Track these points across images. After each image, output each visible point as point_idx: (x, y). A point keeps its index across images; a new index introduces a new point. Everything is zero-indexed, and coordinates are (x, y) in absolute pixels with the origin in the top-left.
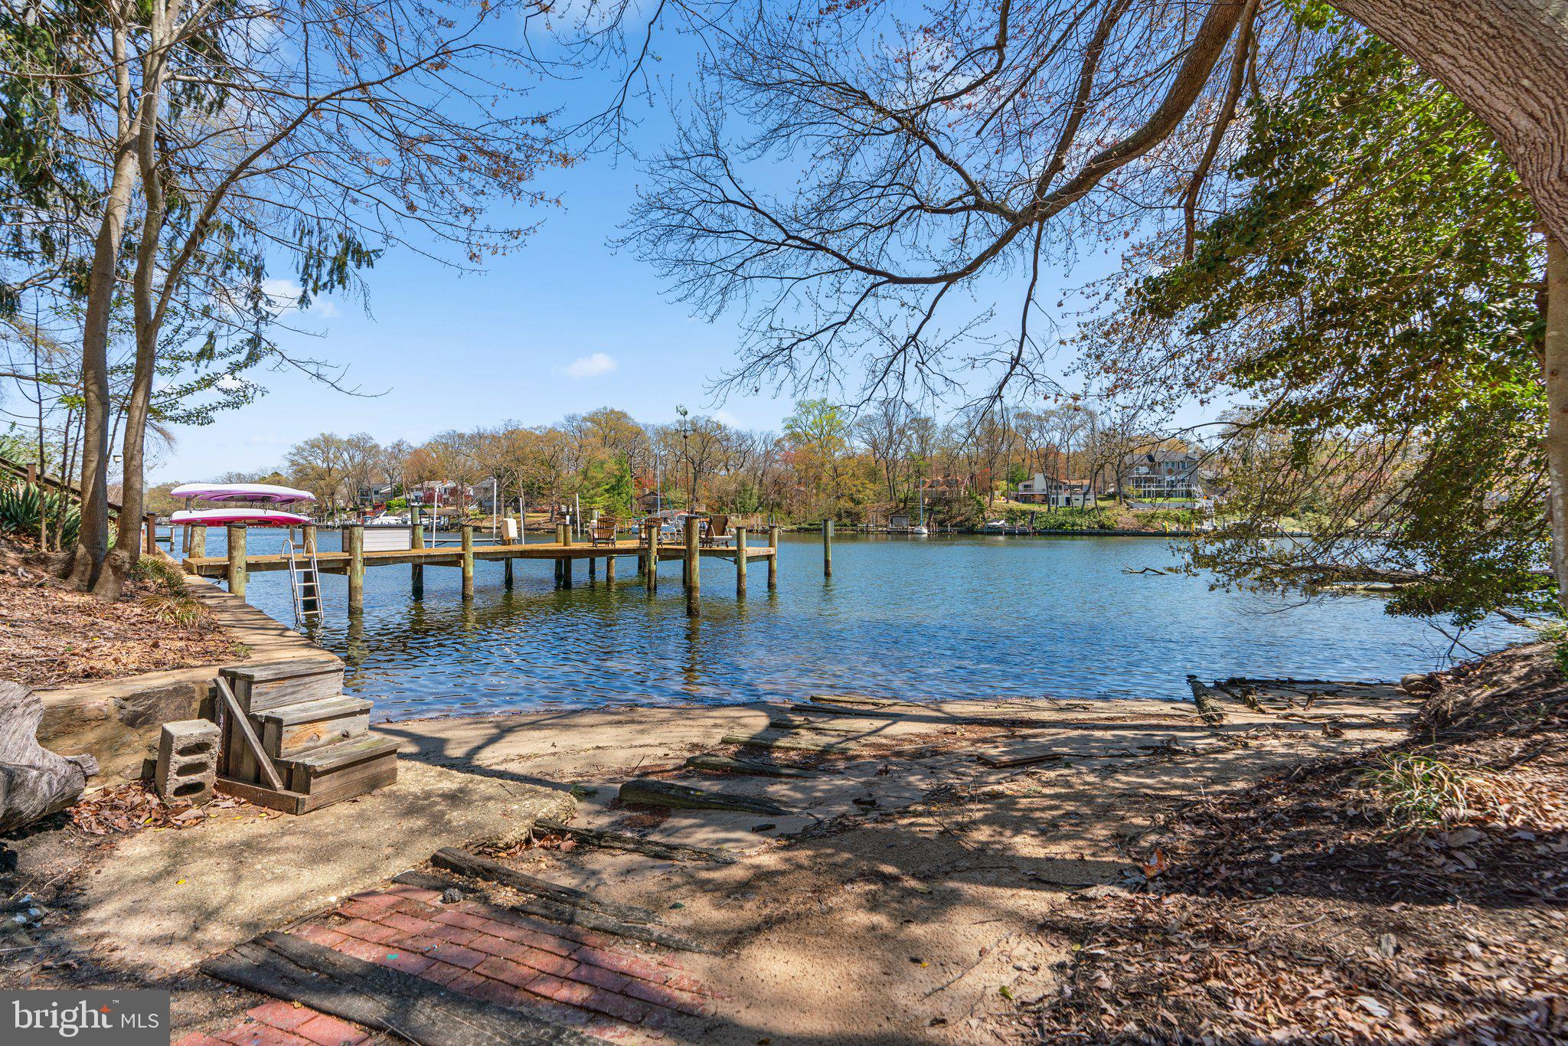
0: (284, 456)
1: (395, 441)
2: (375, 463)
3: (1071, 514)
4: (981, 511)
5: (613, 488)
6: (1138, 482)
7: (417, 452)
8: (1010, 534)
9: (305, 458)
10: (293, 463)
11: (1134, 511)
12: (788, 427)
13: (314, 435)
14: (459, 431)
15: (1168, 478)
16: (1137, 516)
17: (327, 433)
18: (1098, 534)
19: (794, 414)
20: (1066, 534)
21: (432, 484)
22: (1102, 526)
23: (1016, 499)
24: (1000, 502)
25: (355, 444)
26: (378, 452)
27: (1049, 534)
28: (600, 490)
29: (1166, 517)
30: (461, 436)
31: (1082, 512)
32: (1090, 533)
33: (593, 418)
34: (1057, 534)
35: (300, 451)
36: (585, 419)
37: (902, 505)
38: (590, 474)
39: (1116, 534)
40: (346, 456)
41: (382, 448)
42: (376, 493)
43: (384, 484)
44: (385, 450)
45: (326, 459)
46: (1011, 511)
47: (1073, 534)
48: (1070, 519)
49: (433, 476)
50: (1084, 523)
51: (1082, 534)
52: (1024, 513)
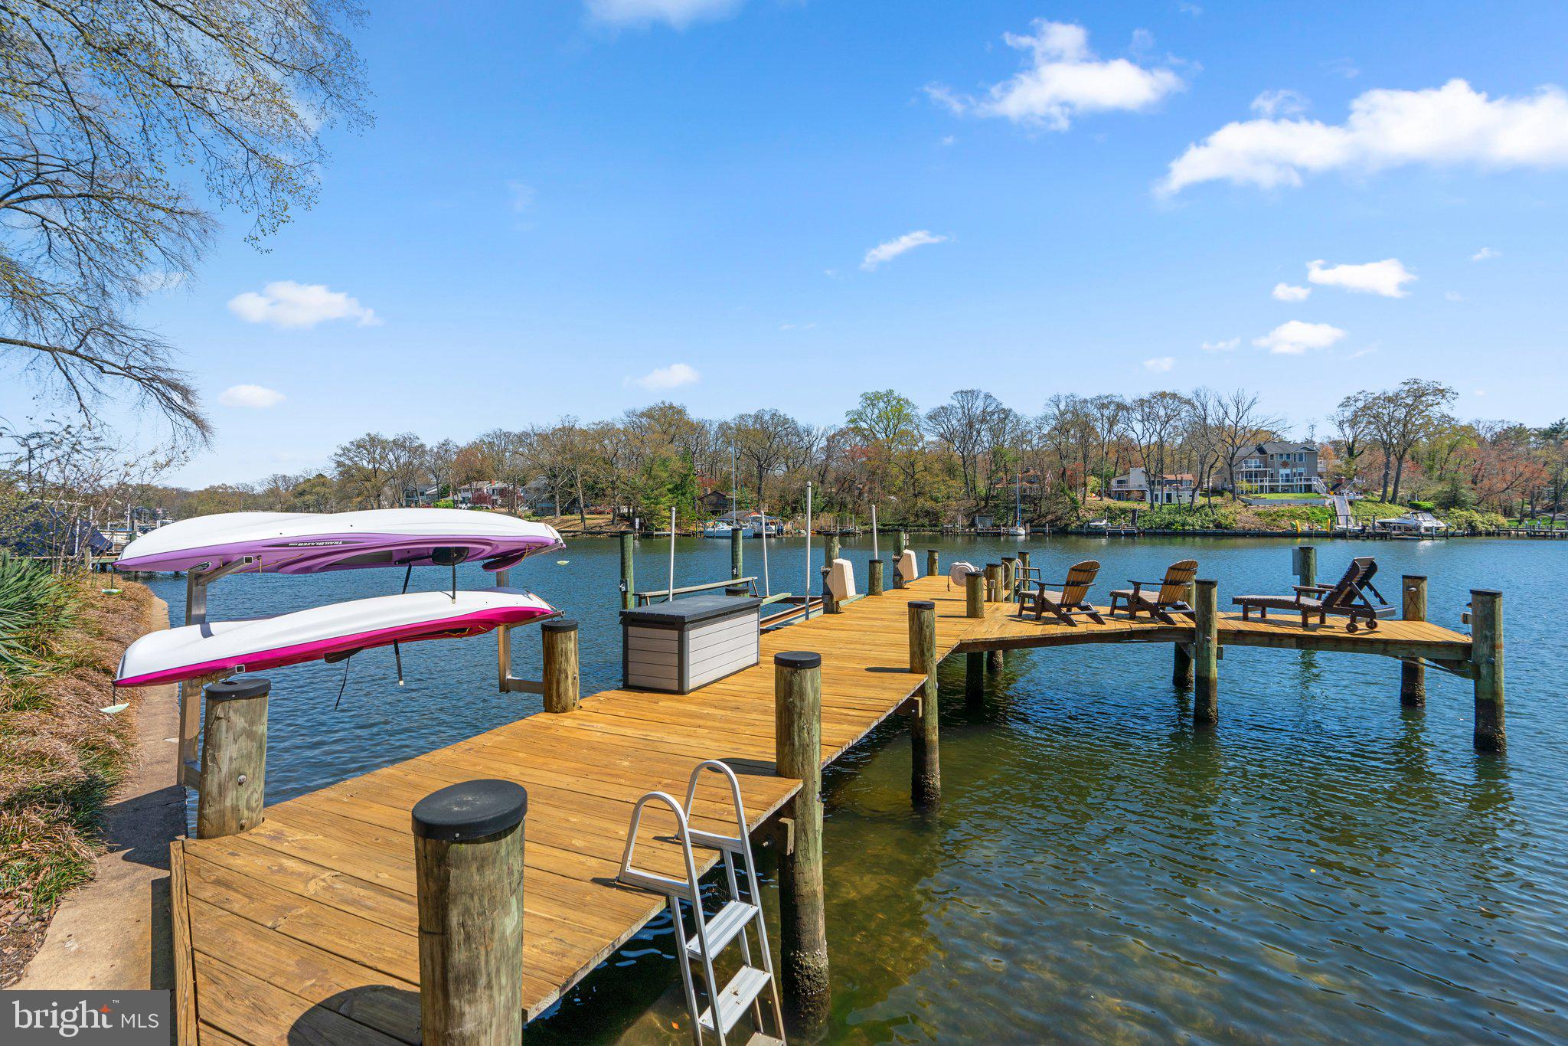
0: (330, 457)
1: (442, 441)
2: (421, 464)
3: (1178, 511)
4: (1075, 509)
5: (676, 488)
6: (1249, 476)
7: (462, 452)
8: (1114, 535)
9: (351, 459)
10: (339, 464)
11: (1254, 508)
12: (851, 421)
13: (360, 434)
14: (505, 430)
15: (1284, 471)
16: (1258, 514)
17: (373, 433)
18: (1214, 535)
19: (859, 407)
20: (1176, 534)
21: (480, 484)
22: (1218, 526)
23: (1109, 496)
24: (1092, 499)
25: (399, 444)
26: (424, 452)
27: (1155, 534)
28: (664, 490)
29: (1293, 516)
30: (507, 435)
31: (1192, 510)
32: (1204, 535)
33: (649, 414)
34: (1164, 534)
35: (346, 451)
36: (642, 415)
37: (983, 503)
38: (653, 473)
39: (1237, 535)
40: (391, 457)
41: (428, 448)
42: (422, 494)
43: (429, 485)
44: (431, 450)
45: (373, 460)
46: (1108, 509)
47: (1185, 534)
48: (1178, 518)
49: (481, 476)
50: (1195, 522)
51: (1194, 534)
52: (1124, 511)
